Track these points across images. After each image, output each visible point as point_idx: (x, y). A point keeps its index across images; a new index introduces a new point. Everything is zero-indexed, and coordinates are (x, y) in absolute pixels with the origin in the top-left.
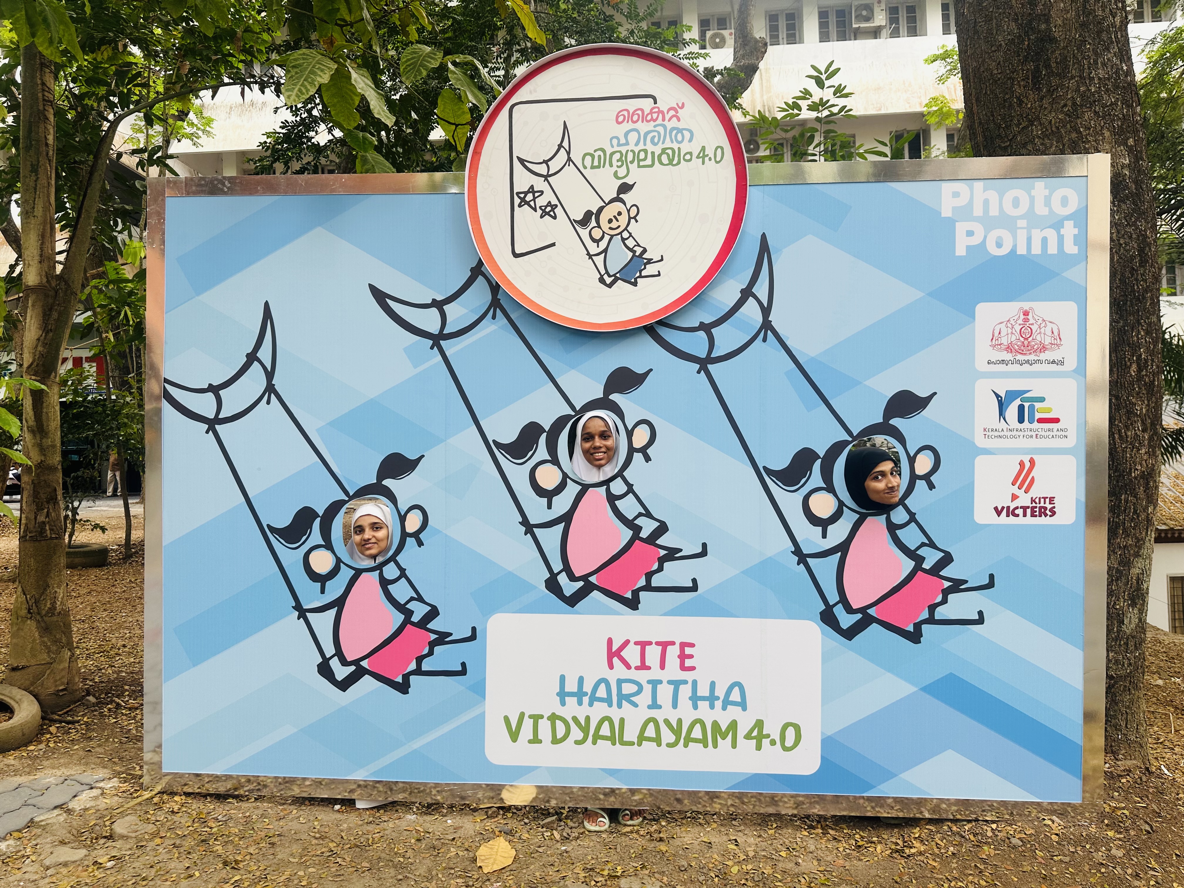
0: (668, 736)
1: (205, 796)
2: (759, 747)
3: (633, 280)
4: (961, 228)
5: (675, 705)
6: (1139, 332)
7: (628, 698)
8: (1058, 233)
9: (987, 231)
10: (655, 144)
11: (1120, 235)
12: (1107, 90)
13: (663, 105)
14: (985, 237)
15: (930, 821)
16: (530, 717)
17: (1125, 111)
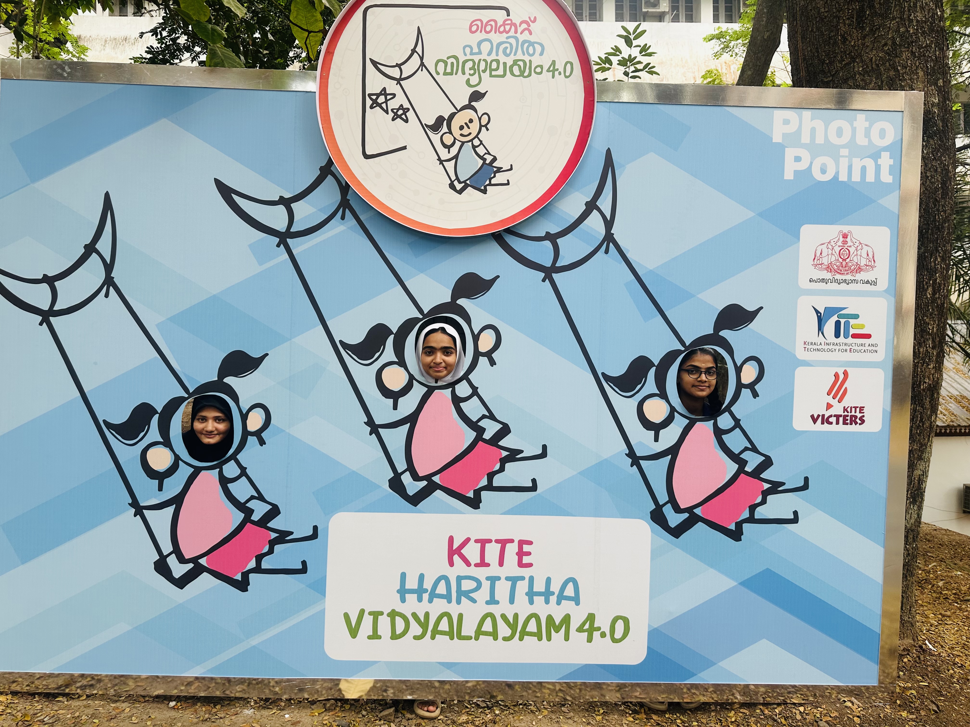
0: (504, 630)
1: (33, 695)
2: (590, 640)
3: (483, 188)
4: (790, 153)
5: (512, 601)
6: (936, 259)
7: (467, 594)
8: (876, 162)
9: (813, 158)
10: (507, 55)
11: (927, 169)
12: (924, 33)
13: (515, 18)
14: (811, 163)
15: (743, 705)
16: (370, 613)
17: (937, 53)
